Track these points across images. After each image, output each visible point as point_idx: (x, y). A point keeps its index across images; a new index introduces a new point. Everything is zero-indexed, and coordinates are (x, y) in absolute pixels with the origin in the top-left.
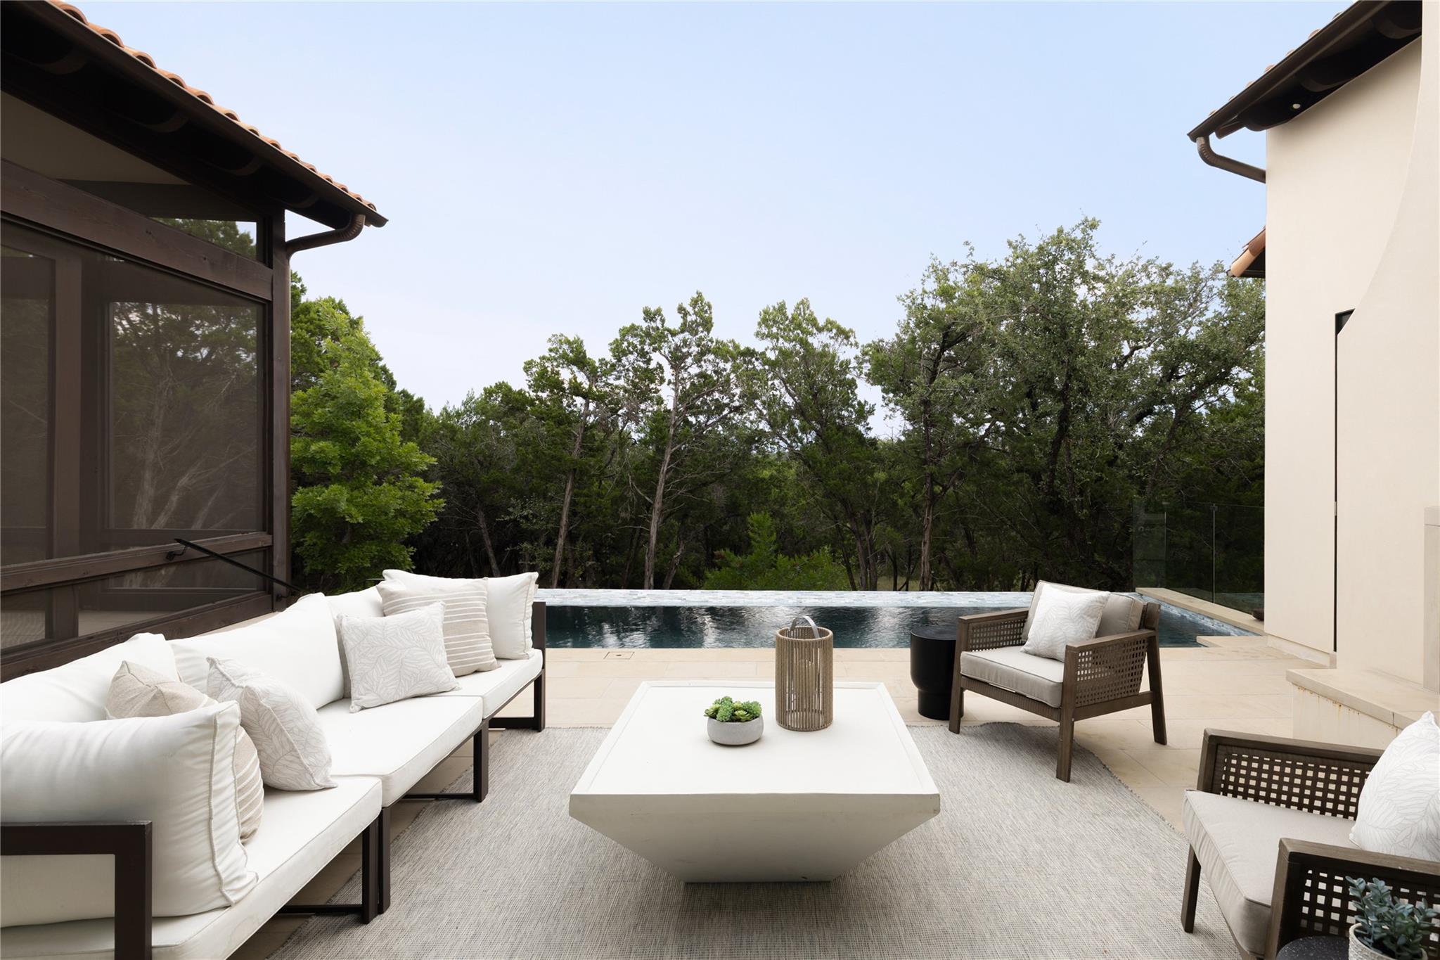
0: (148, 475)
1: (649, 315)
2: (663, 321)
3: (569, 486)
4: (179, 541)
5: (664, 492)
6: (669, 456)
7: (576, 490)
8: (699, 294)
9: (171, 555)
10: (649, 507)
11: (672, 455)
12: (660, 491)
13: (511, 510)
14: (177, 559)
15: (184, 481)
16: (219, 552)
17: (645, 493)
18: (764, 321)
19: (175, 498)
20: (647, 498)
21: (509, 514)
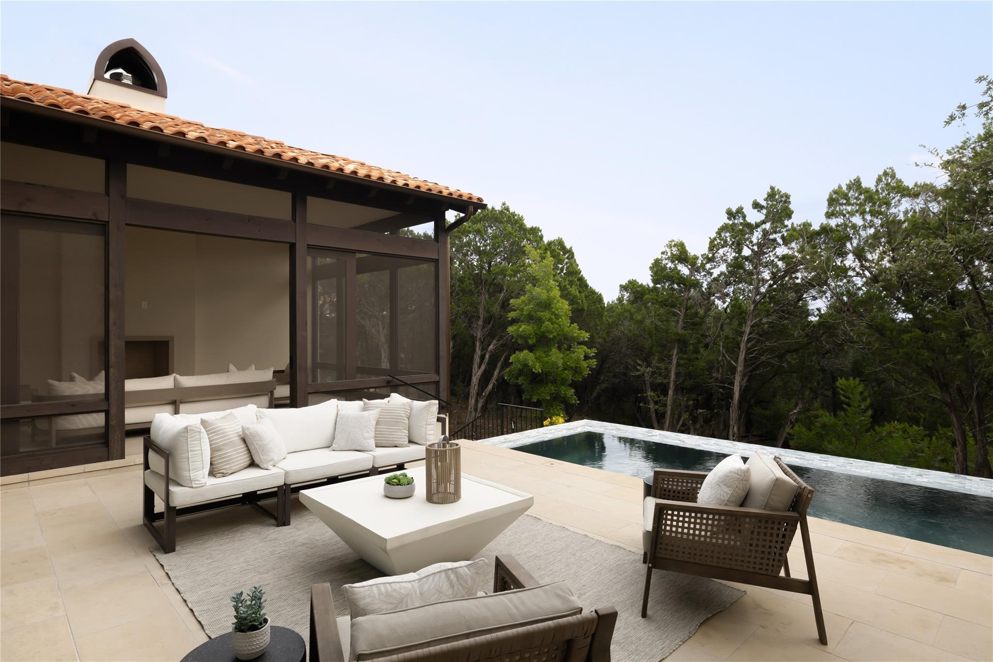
0: (478, 344)
1: (731, 214)
2: (744, 217)
3: (675, 351)
4: (390, 376)
5: (745, 358)
6: (749, 328)
7: (681, 355)
8: (772, 188)
9: (388, 382)
10: (733, 370)
11: (752, 327)
12: (742, 356)
13: (638, 368)
14: (391, 384)
15: (491, 347)
16: (409, 383)
17: (731, 358)
18: (832, 201)
19: (487, 356)
20: (733, 363)
21: (638, 370)
